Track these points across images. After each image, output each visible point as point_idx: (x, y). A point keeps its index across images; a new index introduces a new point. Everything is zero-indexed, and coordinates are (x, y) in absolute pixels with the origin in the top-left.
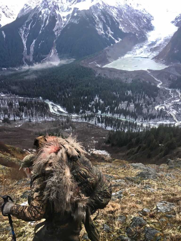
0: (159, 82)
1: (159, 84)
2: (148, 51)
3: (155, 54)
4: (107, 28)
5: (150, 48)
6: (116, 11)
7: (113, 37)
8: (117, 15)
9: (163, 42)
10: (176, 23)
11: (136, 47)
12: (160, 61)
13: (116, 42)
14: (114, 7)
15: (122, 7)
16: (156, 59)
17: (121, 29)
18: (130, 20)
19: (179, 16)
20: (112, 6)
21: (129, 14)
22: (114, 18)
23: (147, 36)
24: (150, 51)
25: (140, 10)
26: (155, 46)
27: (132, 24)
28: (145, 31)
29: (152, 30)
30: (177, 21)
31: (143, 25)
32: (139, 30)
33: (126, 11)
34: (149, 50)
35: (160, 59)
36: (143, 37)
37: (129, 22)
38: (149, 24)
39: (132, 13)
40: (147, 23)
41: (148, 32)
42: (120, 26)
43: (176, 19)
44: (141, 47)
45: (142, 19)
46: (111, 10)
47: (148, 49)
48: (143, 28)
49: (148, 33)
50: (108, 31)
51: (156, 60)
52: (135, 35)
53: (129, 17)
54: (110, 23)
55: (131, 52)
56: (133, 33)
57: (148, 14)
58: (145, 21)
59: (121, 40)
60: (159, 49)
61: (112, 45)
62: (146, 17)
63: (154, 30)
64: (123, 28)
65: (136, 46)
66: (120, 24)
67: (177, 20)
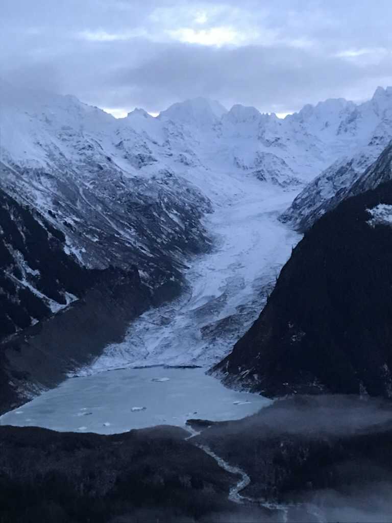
0: (238, 477)
1: (235, 486)
2: (193, 337)
3: (223, 348)
4: (11, 256)
5: (204, 325)
6: (49, 186)
7: (38, 289)
8: (56, 203)
9: (251, 299)
10: (298, 221)
11: (144, 323)
12: (241, 380)
13: (55, 307)
14: (39, 173)
15: (73, 171)
16: (224, 371)
17: (73, 255)
18: (112, 218)
19: (304, 197)
20: (32, 169)
21: (105, 195)
22: (39, 214)
23: (187, 278)
24: (204, 335)
25: (154, 178)
26: (222, 316)
27: (121, 232)
28: (176, 256)
29: (208, 253)
30: (300, 214)
31: (169, 234)
32: (151, 256)
33: (91, 187)
34: (199, 334)
35: (242, 370)
36: (169, 284)
37: (110, 227)
38: (194, 230)
39: (119, 192)
40: (183, 227)
41: (190, 260)
42: (69, 246)
43: (295, 206)
44: (165, 322)
45: (161, 213)
46: (26, 185)
47: (192, 330)
48: (170, 247)
49: (192, 264)
50: (14, 268)
51: (224, 376)
52: (134, 274)
53: (106, 208)
54: (22, 233)
55: (122, 346)
56: (125, 267)
57: (188, 190)
58: (176, 220)
59: (75, 299)
60: (237, 327)
61: (35, 322)
62: (180, 203)
63: (217, 251)
64: (81, 252)
65: (143, 319)
66: (67, 238)
67: (298, 212)
